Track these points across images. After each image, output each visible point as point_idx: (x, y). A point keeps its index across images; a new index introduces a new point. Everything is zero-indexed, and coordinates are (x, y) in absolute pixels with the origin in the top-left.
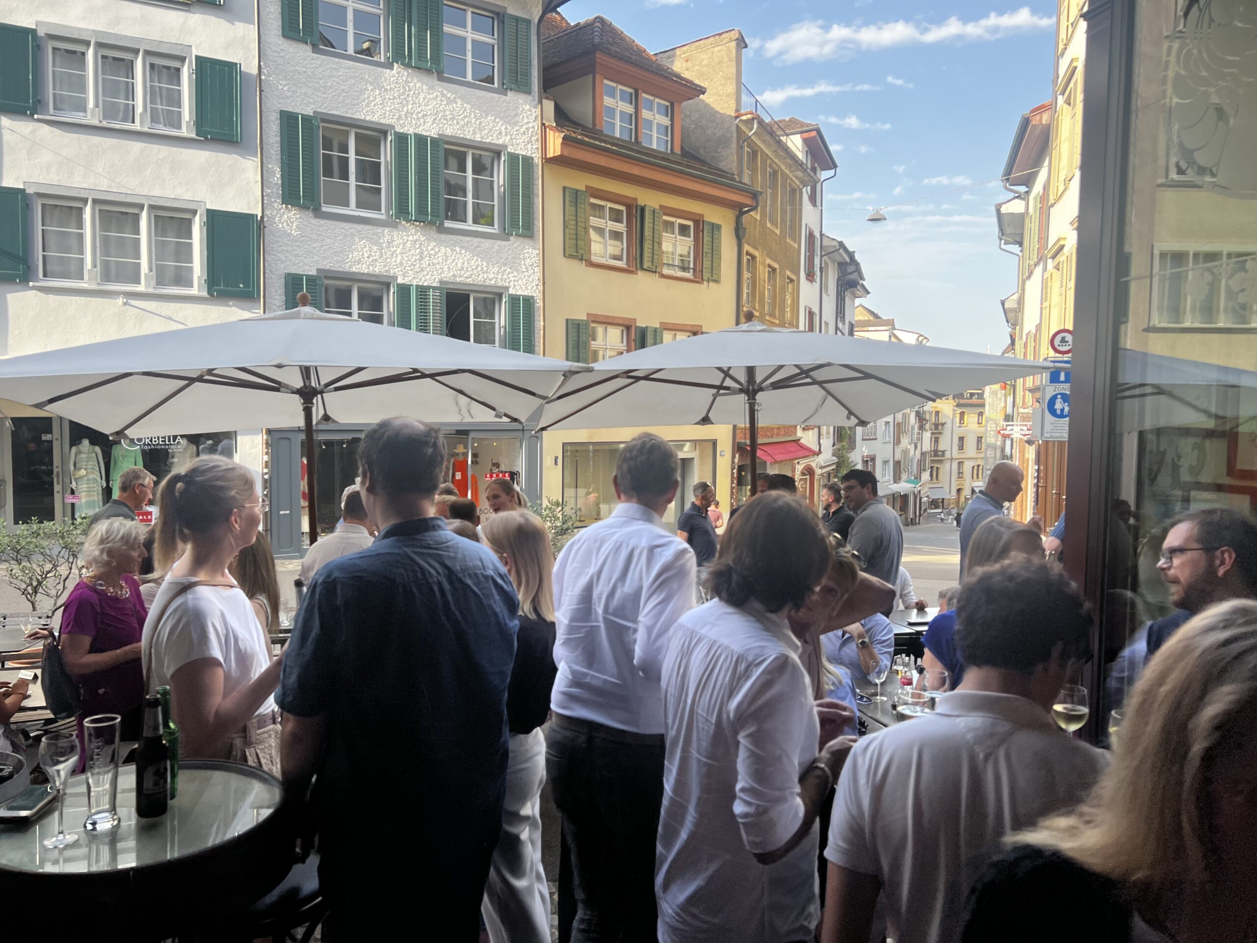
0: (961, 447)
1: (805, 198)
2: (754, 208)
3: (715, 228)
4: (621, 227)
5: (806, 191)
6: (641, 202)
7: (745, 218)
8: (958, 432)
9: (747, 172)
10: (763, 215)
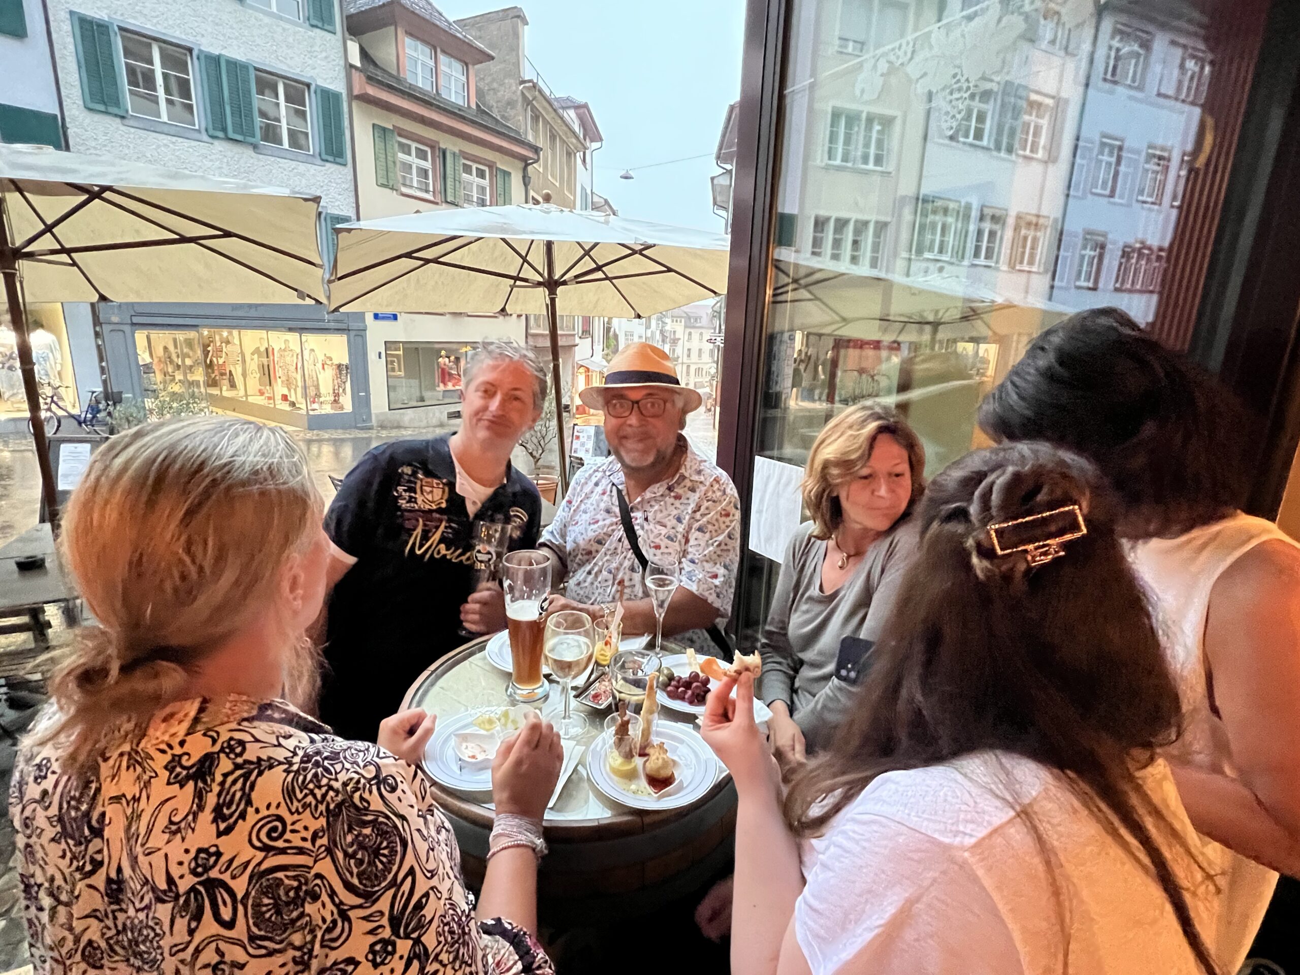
0: (689, 356)
1: (579, 161)
2: (537, 161)
3: (506, 174)
4: (427, 165)
5: (579, 155)
6: (443, 146)
7: (530, 168)
8: (687, 345)
9: (530, 132)
10: (545, 168)
